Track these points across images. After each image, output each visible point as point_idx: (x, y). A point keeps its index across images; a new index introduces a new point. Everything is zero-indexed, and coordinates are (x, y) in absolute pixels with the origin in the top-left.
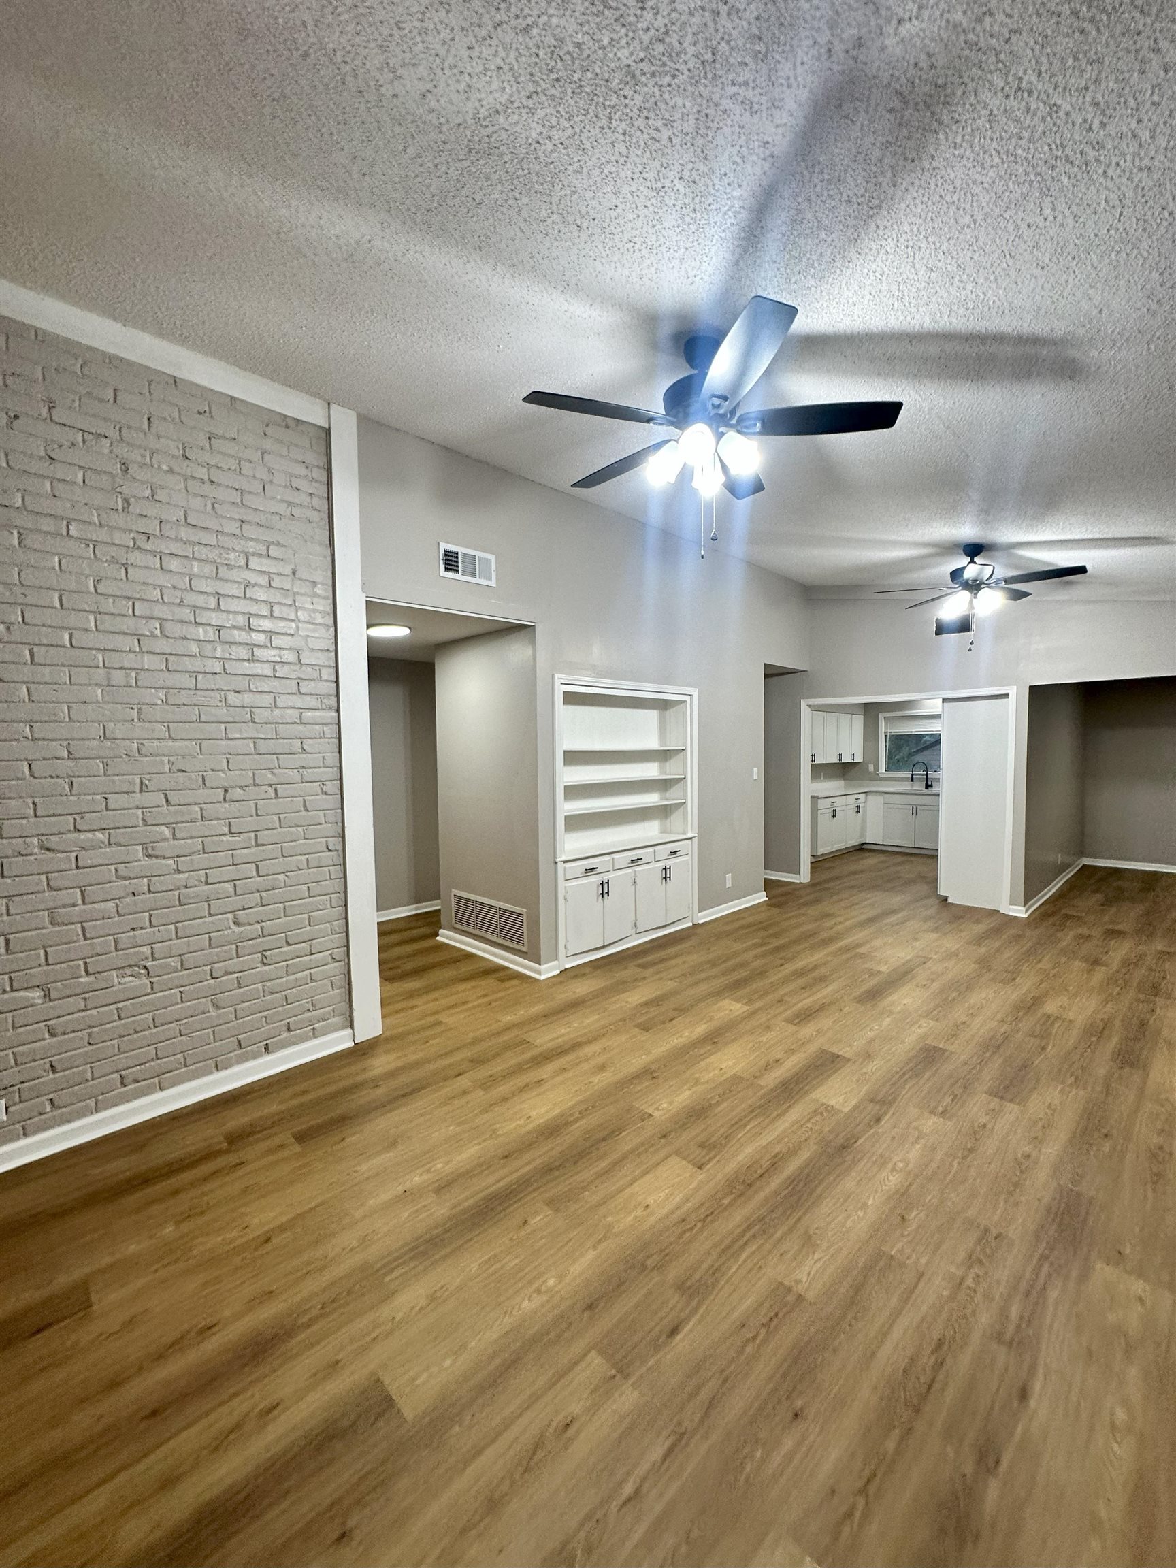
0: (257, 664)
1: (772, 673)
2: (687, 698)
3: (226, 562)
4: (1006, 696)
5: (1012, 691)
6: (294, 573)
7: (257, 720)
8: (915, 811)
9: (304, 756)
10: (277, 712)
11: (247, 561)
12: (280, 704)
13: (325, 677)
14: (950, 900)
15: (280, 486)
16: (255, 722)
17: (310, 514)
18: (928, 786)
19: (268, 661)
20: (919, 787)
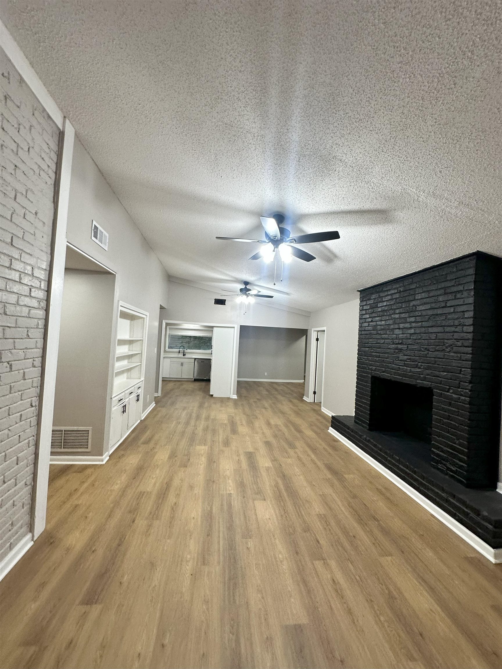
0: (13, 272)
1: (162, 308)
2: (144, 316)
3: (5, 192)
4: (234, 327)
5: (236, 326)
6: (36, 213)
7: (8, 313)
8: (182, 364)
9: (28, 340)
10: (18, 308)
11: (16, 196)
12: (21, 303)
13: (43, 287)
14: (214, 396)
15: (36, 152)
16: (6, 314)
17: (48, 179)
18: (184, 355)
19: (18, 271)
20: (181, 355)
